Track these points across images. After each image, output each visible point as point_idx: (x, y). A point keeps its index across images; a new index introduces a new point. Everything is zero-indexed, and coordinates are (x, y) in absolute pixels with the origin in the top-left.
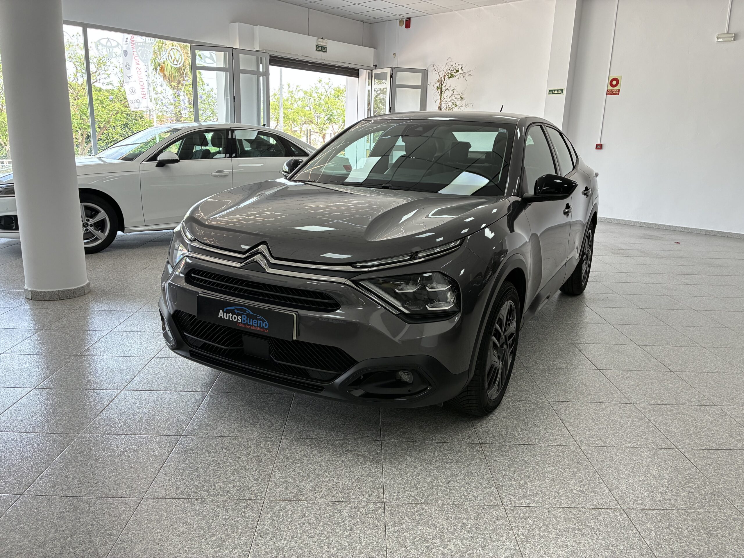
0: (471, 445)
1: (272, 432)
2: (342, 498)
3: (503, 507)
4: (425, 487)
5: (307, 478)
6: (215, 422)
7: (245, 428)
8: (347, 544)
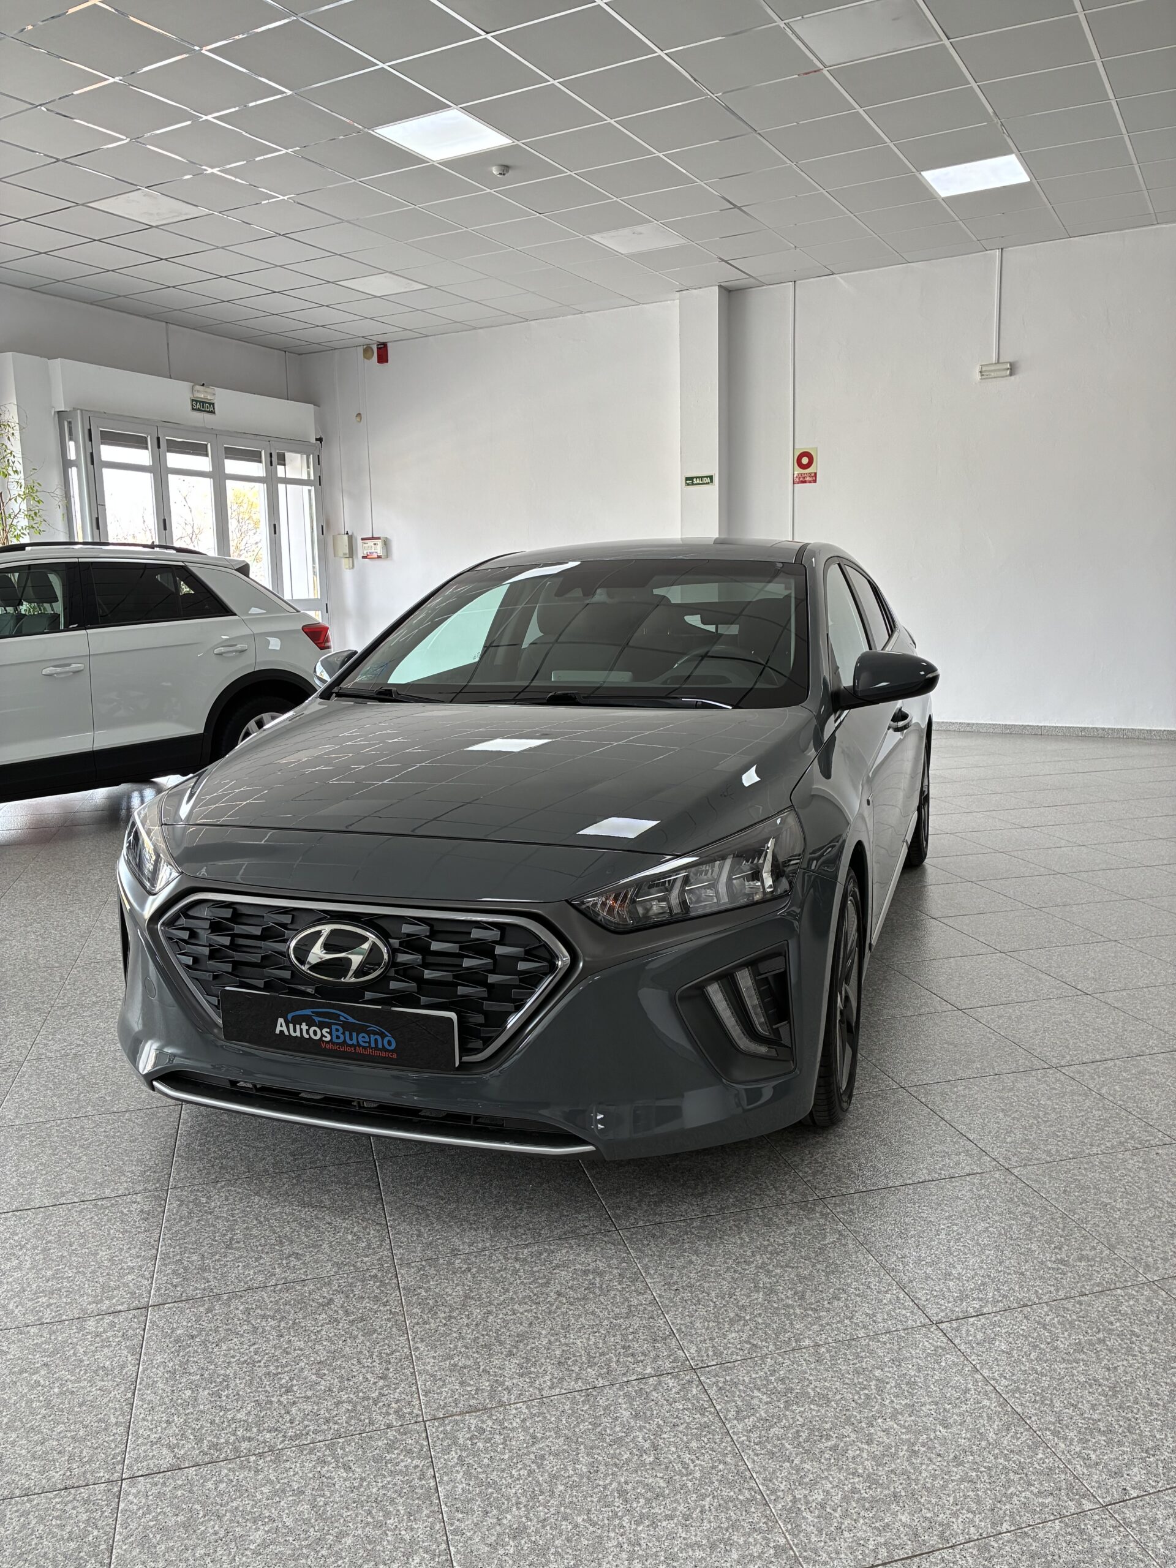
0: (805, 1206)
1: (367, 1256)
2: (600, 1379)
3: (934, 1327)
4: (760, 1315)
5: (497, 1348)
6: (217, 1257)
7: (298, 1259)
8: (663, 1484)
